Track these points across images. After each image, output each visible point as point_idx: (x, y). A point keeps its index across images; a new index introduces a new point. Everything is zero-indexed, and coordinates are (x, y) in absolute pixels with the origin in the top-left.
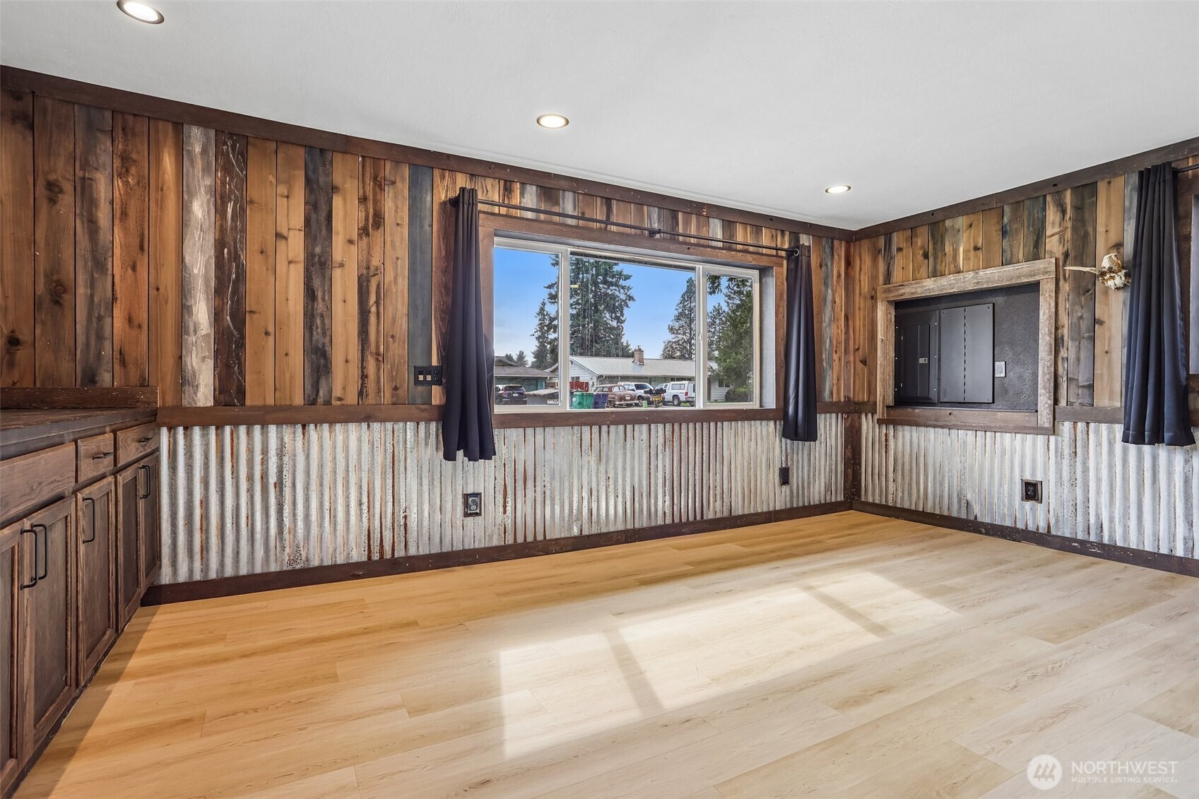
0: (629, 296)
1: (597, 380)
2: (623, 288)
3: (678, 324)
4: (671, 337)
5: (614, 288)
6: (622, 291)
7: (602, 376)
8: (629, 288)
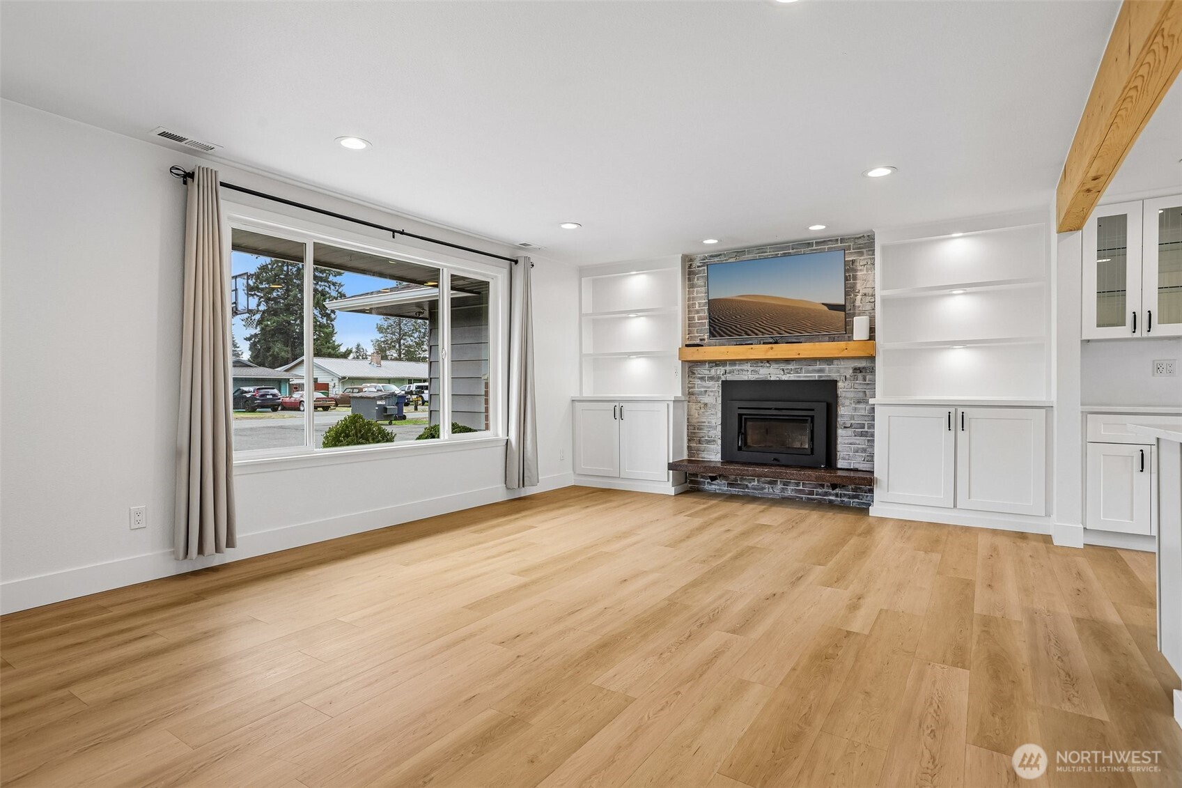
0: (340, 293)
1: (339, 381)
2: (334, 284)
3: (386, 323)
4: (379, 336)
5: (323, 283)
6: (332, 287)
7: (344, 378)
8: (341, 285)
